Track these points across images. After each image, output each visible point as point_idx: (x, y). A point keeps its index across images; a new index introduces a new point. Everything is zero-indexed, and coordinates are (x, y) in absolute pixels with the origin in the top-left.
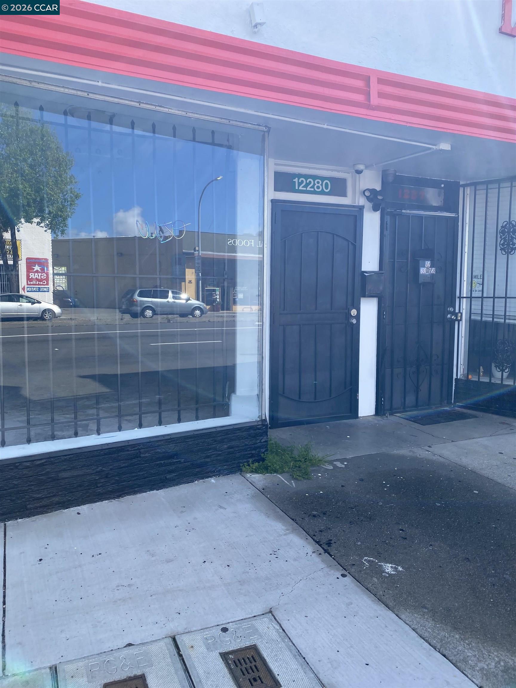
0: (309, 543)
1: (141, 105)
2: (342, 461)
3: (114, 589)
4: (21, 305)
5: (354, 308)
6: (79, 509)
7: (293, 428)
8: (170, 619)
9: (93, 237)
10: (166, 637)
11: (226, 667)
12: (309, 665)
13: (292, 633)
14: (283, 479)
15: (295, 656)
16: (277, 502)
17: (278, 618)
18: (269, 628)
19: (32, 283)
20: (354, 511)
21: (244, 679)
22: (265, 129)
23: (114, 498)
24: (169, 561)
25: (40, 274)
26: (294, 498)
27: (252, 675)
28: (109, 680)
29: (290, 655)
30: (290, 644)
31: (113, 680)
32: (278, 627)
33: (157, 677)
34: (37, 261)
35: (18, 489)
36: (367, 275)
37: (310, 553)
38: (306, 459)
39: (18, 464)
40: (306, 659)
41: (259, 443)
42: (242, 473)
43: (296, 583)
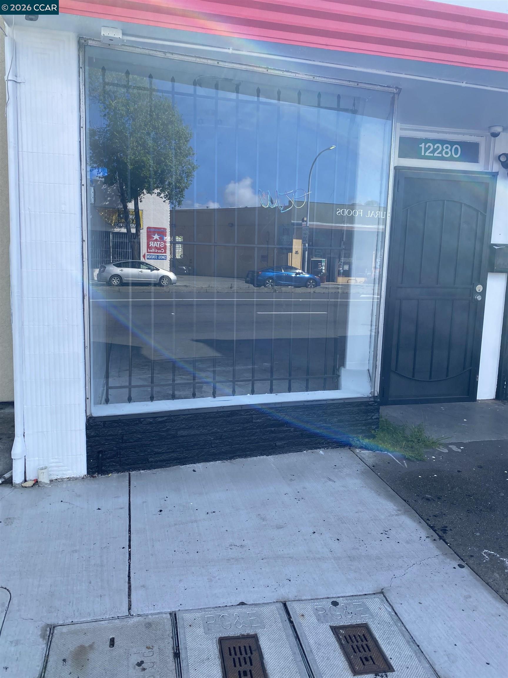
0: (422, 527)
1: (269, 71)
2: (458, 445)
3: (228, 548)
4: (141, 272)
5: (479, 283)
6: (195, 467)
7: (404, 406)
8: (281, 584)
9: (206, 208)
10: (277, 602)
11: (337, 641)
12: (424, 654)
13: (405, 618)
14: (394, 458)
15: (408, 642)
16: (388, 481)
17: (391, 600)
18: (381, 609)
19: (151, 251)
20: (471, 499)
21: (355, 656)
22: (395, 90)
23: (226, 459)
24: (279, 527)
25: (159, 243)
26: (406, 479)
27: (363, 654)
28: (223, 634)
29: (403, 641)
30: (404, 629)
31: (227, 636)
32: (390, 610)
33: (269, 639)
34: (157, 230)
35: (142, 442)
36: (496, 248)
37: (424, 537)
38: (419, 440)
39: (143, 420)
40: (420, 647)
41: (370, 419)
42: (351, 448)
43: (409, 566)
